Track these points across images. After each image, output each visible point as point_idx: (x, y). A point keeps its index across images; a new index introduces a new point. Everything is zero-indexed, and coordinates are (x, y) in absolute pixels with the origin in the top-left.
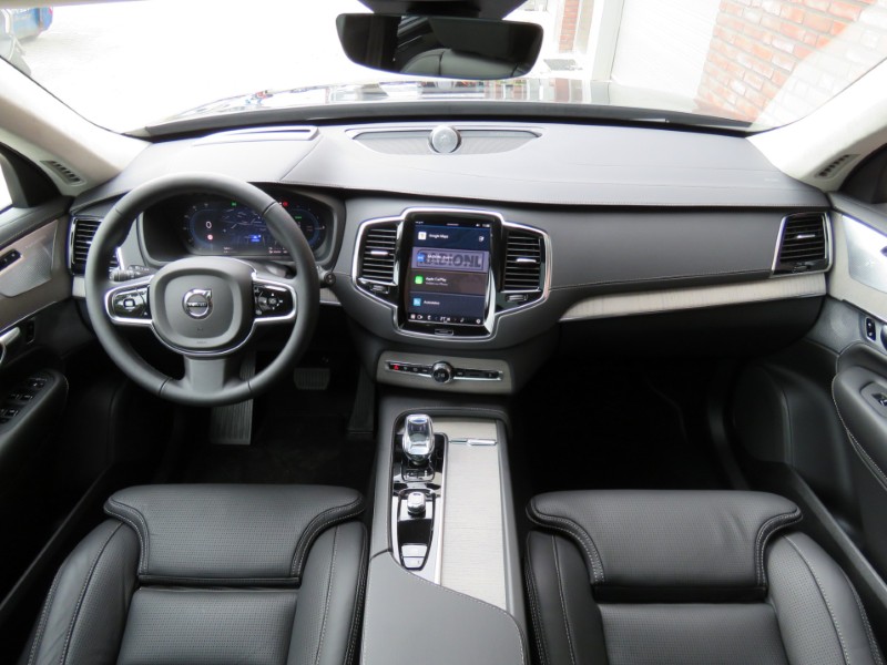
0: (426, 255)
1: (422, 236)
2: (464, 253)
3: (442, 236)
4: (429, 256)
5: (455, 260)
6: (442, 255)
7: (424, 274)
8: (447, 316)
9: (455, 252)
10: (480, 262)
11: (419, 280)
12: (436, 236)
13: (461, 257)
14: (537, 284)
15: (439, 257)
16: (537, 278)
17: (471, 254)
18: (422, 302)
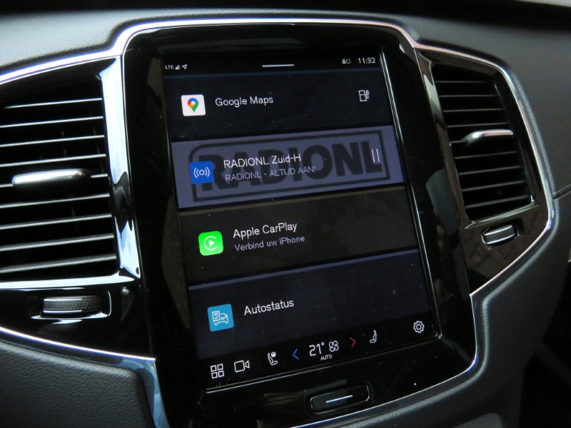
0: (218, 162)
1: (193, 106)
2: (328, 140)
3: (255, 100)
4: (229, 164)
5: (307, 161)
6: (266, 155)
7: (222, 222)
8: (327, 338)
9: (304, 142)
10: (376, 156)
11: (211, 244)
12: (237, 103)
13: (321, 150)
14: (521, 189)
15: (257, 161)
16: (517, 174)
17: (347, 139)
18: (237, 313)
